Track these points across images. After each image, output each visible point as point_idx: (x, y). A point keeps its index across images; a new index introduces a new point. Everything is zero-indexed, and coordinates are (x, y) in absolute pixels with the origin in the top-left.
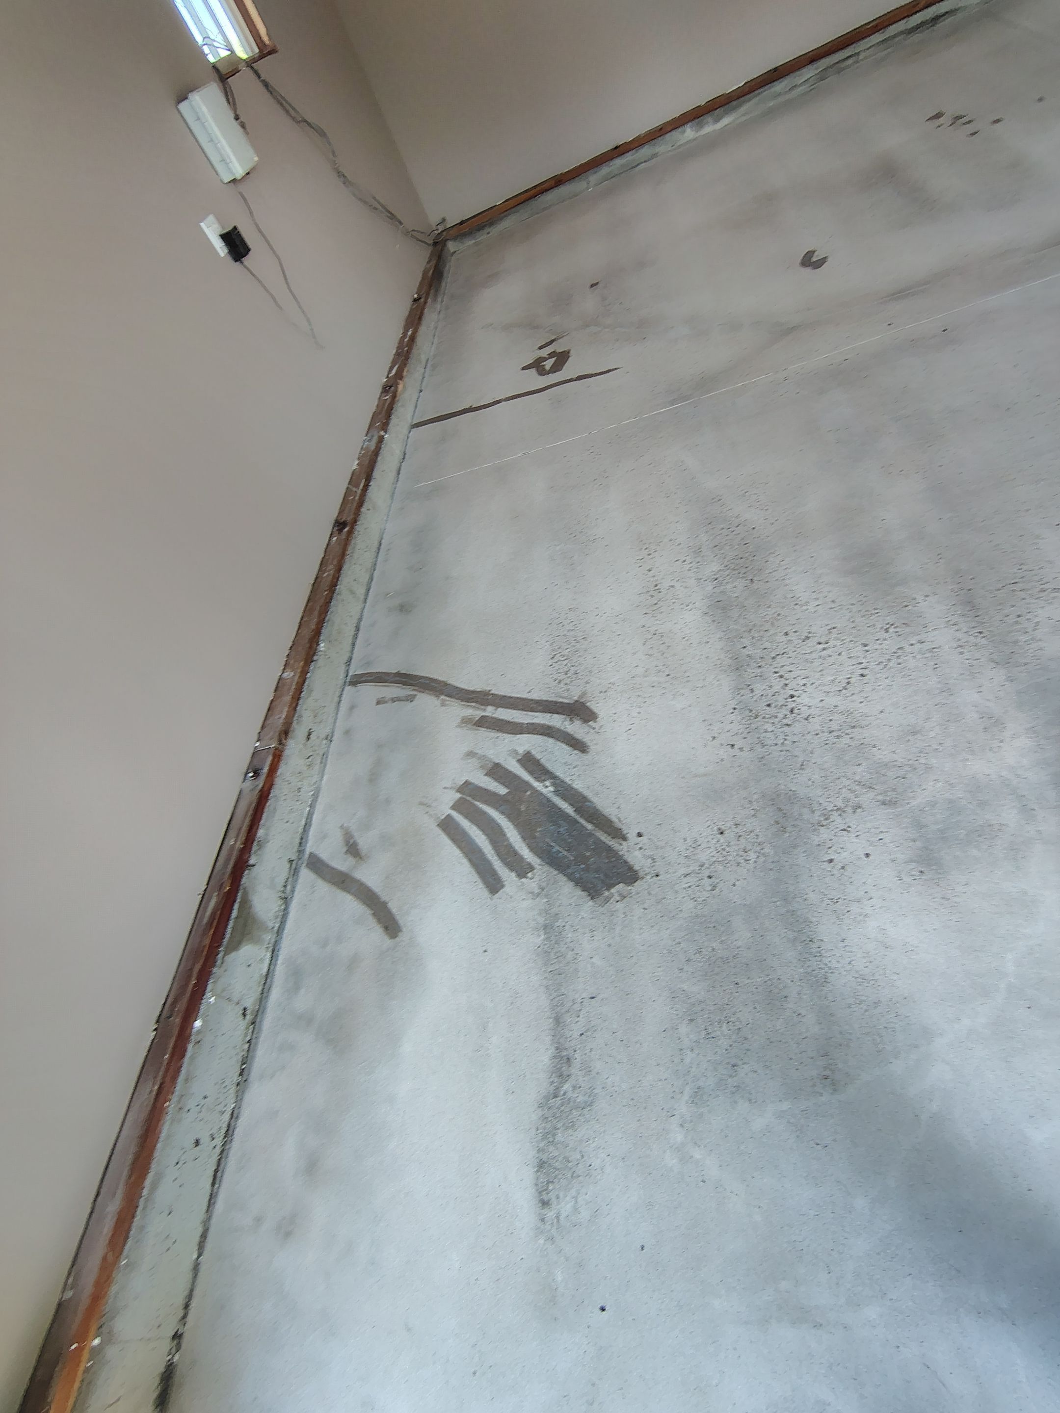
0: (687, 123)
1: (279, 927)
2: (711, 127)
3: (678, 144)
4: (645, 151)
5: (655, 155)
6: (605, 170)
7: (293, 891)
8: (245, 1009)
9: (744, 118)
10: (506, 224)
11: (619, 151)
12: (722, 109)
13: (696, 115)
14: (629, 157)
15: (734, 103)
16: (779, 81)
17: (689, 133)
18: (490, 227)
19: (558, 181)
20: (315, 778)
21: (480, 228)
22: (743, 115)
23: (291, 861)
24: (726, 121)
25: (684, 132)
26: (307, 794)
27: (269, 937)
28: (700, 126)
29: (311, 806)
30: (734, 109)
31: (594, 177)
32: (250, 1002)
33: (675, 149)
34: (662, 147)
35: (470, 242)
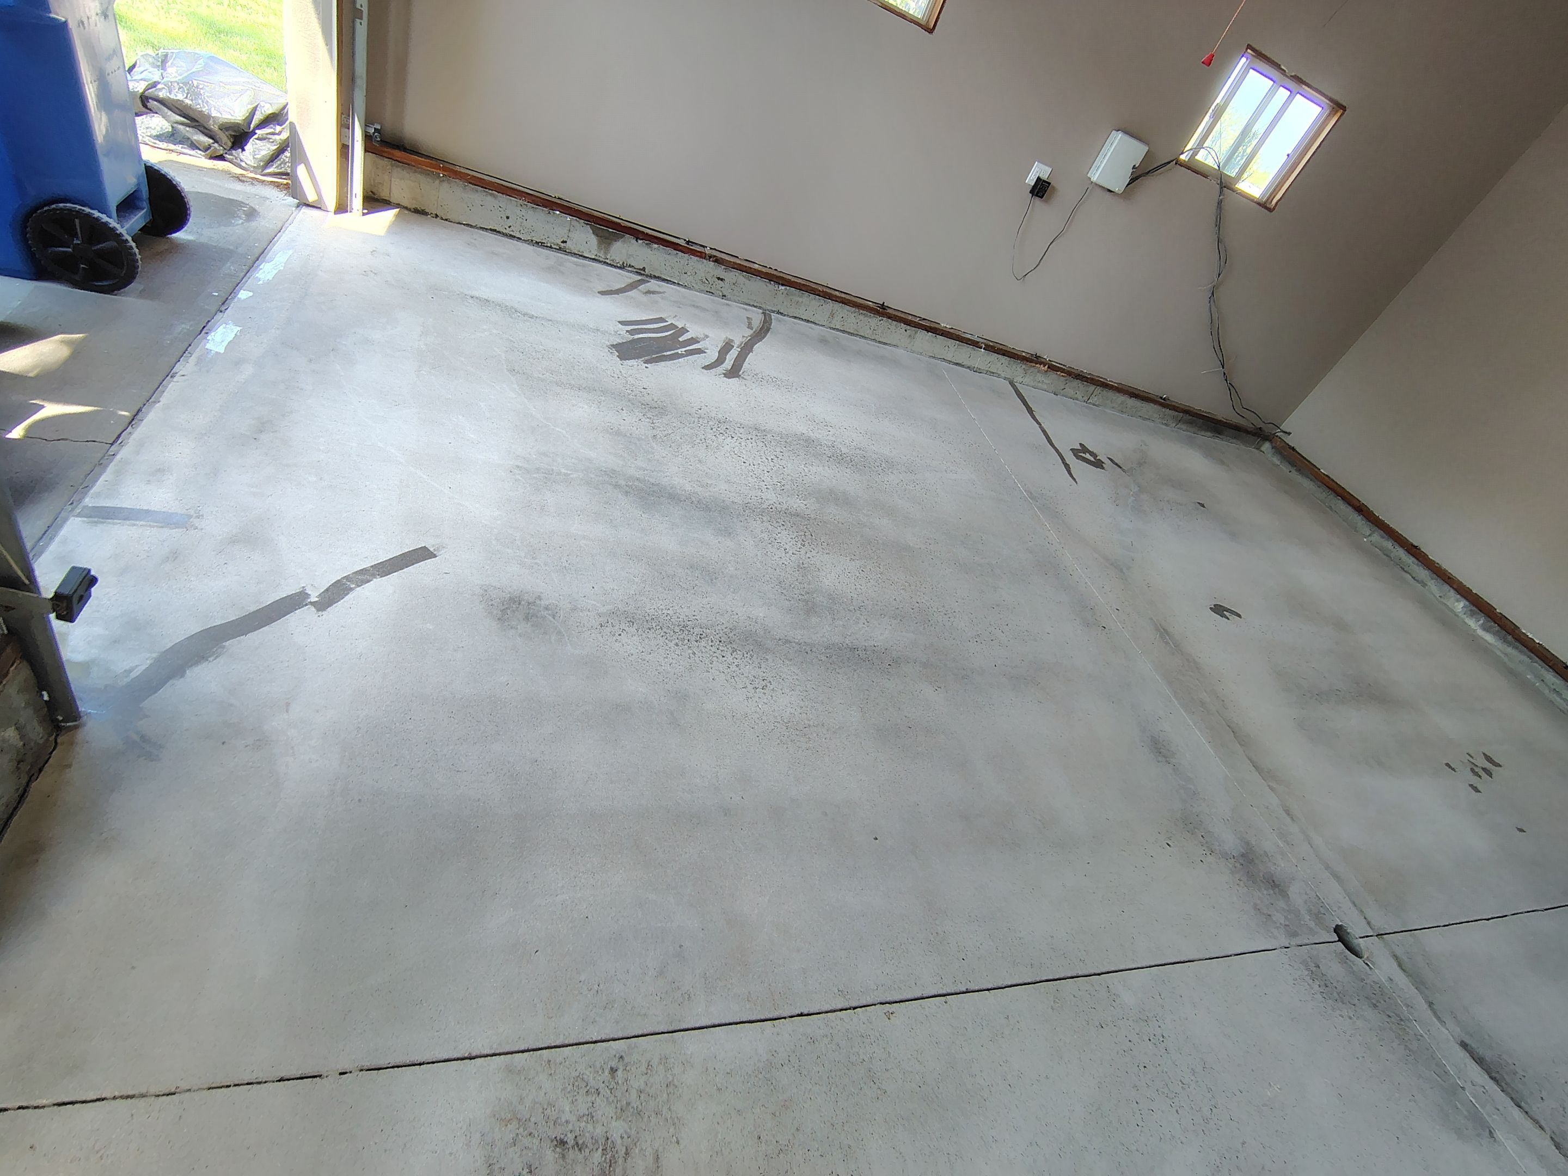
0: (1467, 600)
1: (607, 263)
2: (1475, 624)
3: (1445, 601)
4: (1423, 573)
5: (1424, 584)
6: (1388, 544)
7: (629, 271)
8: (566, 242)
9: (1499, 653)
10: (1307, 484)
11: (1414, 550)
12: (1497, 628)
13: (1480, 606)
14: (1409, 560)
15: (1510, 638)
16: (1556, 675)
17: (1460, 605)
18: (1296, 470)
19: (1361, 509)
20: (697, 287)
21: (1292, 464)
22: (1506, 654)
23: (644, 269)
24: (1489, 638)
25: (1458, 601)
26: (686, 280)
27: (602, 256)
28: (1472, 614)
29: (678, 284)
30: (1505, 641)
31: (1377, 537)
32: (569, 245)
33: (1437, 599)
34: (1434, 587)
35: (1276, 460)
